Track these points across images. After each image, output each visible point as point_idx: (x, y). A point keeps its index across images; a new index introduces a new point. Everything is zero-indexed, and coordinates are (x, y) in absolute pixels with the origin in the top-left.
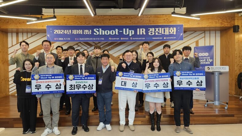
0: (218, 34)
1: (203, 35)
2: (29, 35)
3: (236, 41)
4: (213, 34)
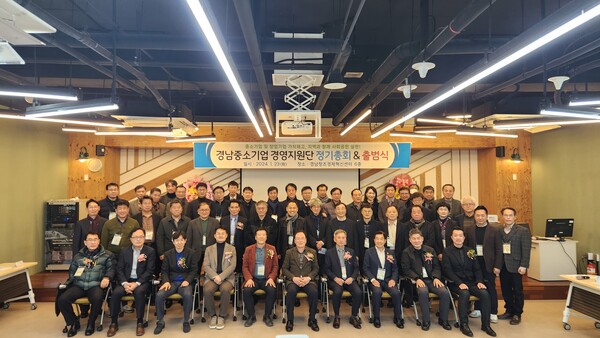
0: (474, 157)
1: (448, 156)
2: (157, 153)
3: (498, 170)
4: (465, 156)
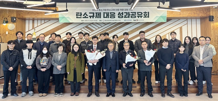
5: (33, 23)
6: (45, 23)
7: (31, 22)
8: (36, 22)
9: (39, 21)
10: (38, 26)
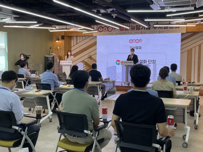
5: (77, 39)
6: (85, 39)
7: (75, 38)
8: (78, 38)
9: (81, 38)
10: (80, 42)
